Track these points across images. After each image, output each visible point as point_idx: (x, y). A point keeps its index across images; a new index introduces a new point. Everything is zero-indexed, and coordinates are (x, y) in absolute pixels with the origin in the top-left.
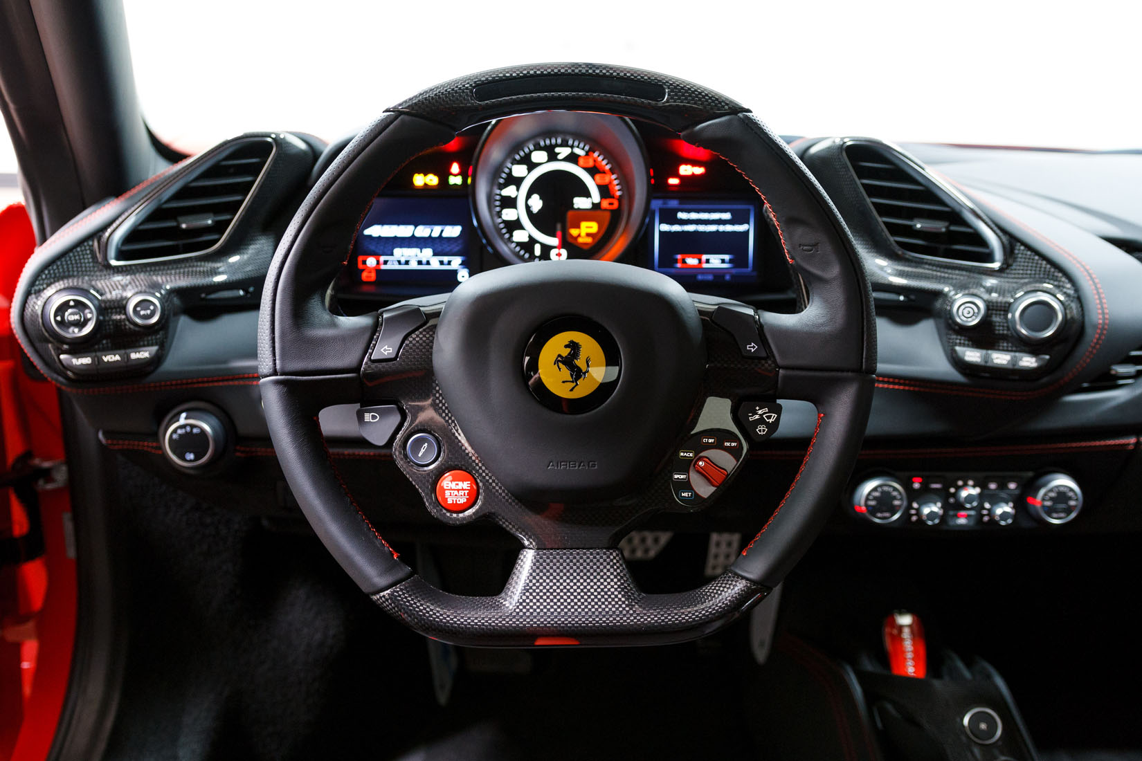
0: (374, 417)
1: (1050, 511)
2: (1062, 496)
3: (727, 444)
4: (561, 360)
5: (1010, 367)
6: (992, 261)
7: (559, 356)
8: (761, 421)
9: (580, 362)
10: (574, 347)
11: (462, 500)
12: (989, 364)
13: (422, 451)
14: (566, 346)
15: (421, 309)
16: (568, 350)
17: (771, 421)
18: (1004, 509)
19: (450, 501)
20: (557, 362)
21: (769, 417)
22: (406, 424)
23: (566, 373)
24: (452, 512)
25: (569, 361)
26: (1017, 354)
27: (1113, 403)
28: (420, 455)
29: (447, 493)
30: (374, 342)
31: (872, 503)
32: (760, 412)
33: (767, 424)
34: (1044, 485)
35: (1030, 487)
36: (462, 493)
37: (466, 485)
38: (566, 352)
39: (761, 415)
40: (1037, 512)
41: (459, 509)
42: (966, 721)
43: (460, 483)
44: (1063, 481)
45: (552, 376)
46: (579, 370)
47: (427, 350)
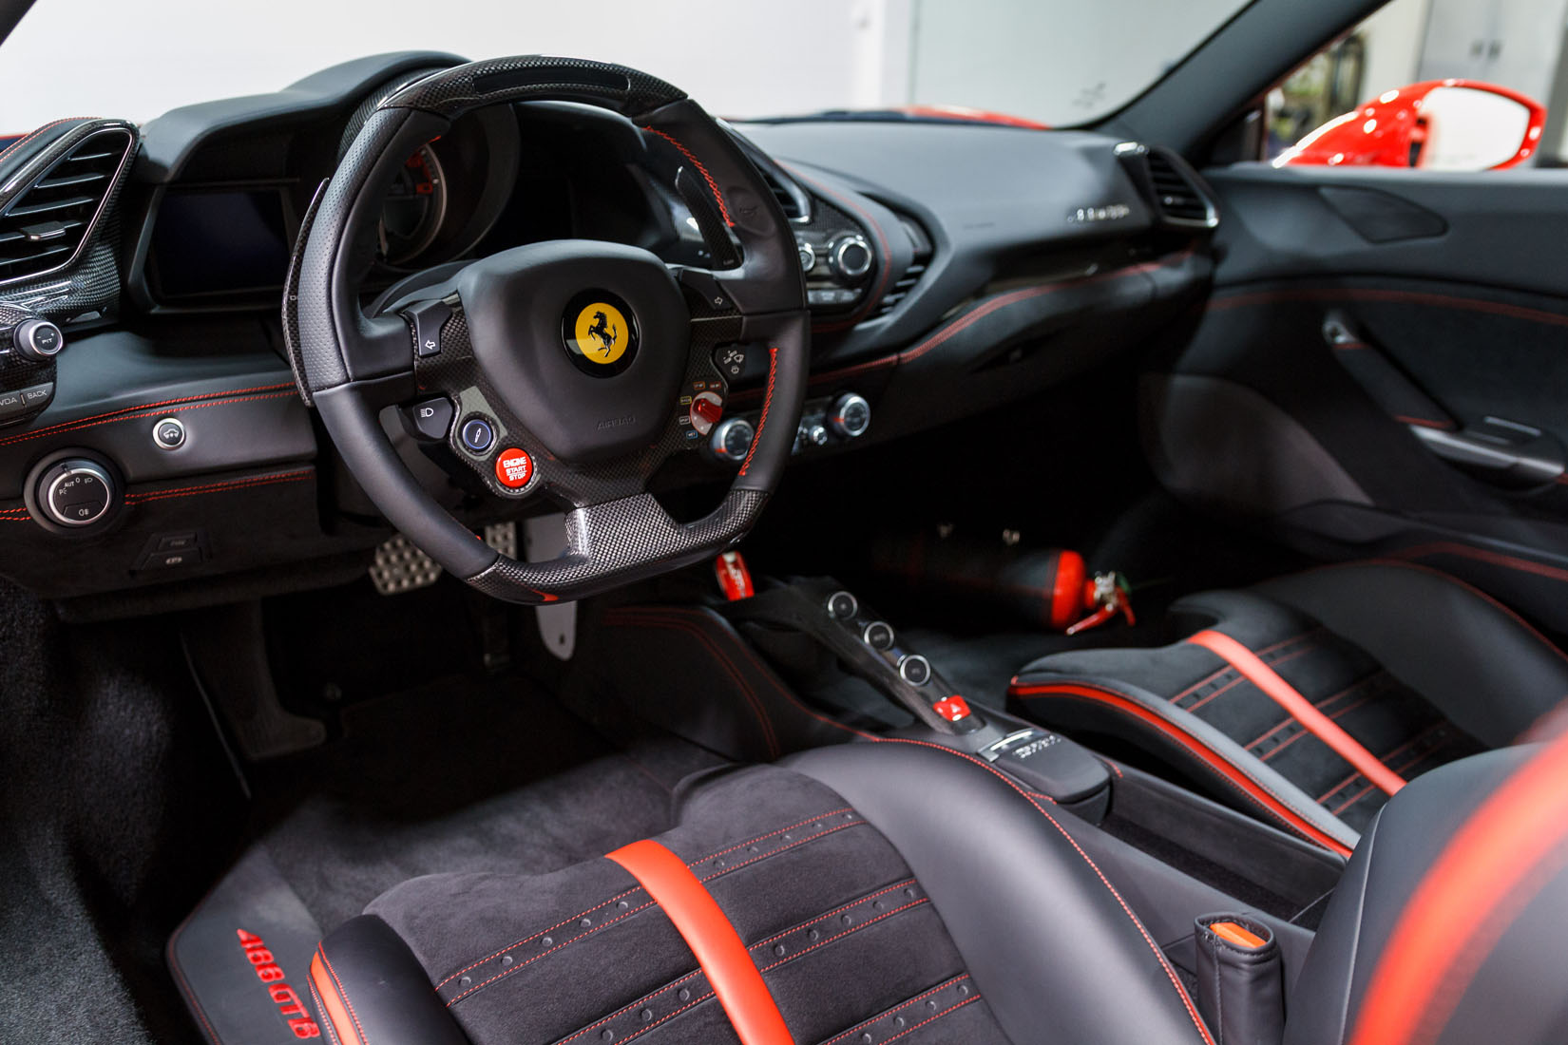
0: (429, 412)
1: (852, 426)
2: (856, 411)
3: (712, 386)
4: (593, 330)
5: (835, 302)
6: (799, 216)
7: (591, 326)
8: (733, 363)
9: (608, 330)
10: (601, 316)
11: (522, 475)
12: (820, 302)
13: (478, 436)
14: (595, 317)
15: (444, 300)
16: (598, 320)
17: (740, 361)
18: (818, 431)
19: (512, 479)
20: (590, 332)
21: (738, 358)
22: (457, 414)
23: (599, 341)
24: (514, 488)
25: (599, 330)
26: (839, 291)
27: (883, 329)
28: (476, 441)
29: (508, 471)
30: (415, 339)
31: (730, 443)
32: (731, 355)
33: (738, 365)
34: (843, 405)
35: (834, 408)
36: (520, 468)
37: (522, 461)
38: (596, 322)
39: (732, 358)
40: (842, 429)
41: (521, 484)
42: (830, 607)
43: (517, 460)
44: (854, 400)
45: (589, 346)
46: (609, 337)
47: (464, 340)
